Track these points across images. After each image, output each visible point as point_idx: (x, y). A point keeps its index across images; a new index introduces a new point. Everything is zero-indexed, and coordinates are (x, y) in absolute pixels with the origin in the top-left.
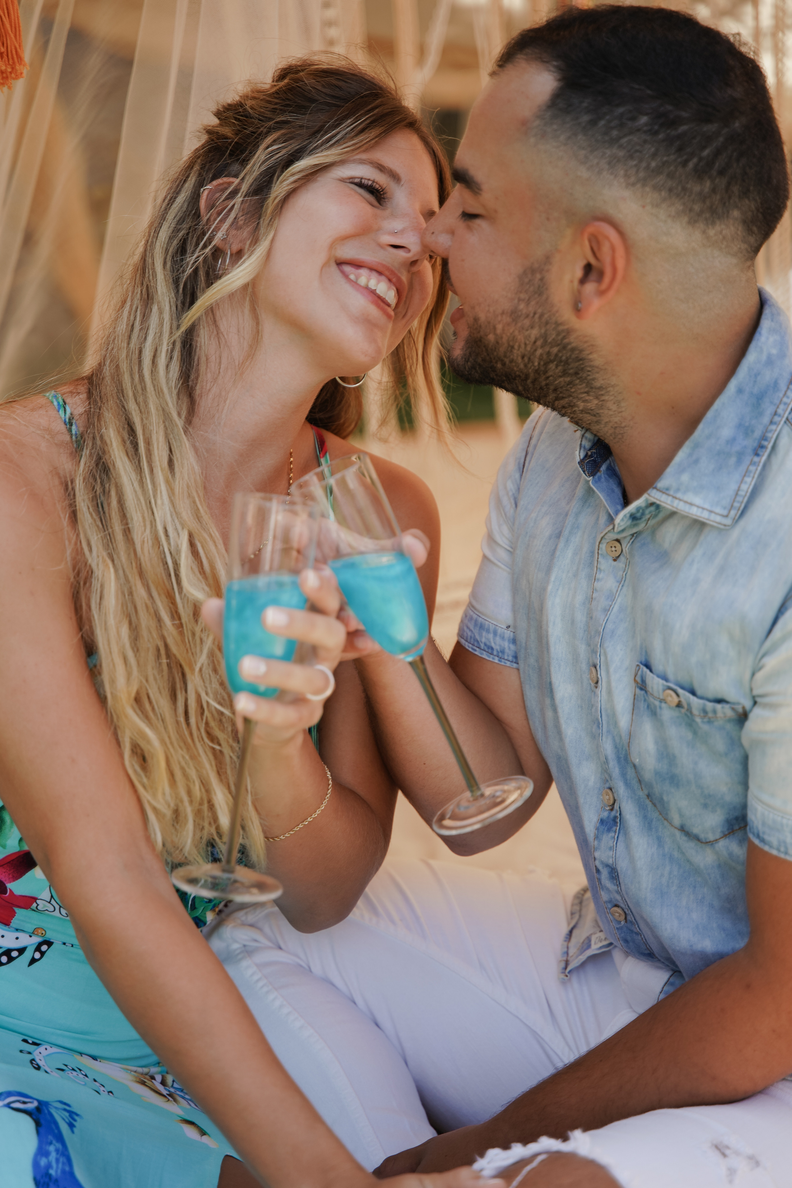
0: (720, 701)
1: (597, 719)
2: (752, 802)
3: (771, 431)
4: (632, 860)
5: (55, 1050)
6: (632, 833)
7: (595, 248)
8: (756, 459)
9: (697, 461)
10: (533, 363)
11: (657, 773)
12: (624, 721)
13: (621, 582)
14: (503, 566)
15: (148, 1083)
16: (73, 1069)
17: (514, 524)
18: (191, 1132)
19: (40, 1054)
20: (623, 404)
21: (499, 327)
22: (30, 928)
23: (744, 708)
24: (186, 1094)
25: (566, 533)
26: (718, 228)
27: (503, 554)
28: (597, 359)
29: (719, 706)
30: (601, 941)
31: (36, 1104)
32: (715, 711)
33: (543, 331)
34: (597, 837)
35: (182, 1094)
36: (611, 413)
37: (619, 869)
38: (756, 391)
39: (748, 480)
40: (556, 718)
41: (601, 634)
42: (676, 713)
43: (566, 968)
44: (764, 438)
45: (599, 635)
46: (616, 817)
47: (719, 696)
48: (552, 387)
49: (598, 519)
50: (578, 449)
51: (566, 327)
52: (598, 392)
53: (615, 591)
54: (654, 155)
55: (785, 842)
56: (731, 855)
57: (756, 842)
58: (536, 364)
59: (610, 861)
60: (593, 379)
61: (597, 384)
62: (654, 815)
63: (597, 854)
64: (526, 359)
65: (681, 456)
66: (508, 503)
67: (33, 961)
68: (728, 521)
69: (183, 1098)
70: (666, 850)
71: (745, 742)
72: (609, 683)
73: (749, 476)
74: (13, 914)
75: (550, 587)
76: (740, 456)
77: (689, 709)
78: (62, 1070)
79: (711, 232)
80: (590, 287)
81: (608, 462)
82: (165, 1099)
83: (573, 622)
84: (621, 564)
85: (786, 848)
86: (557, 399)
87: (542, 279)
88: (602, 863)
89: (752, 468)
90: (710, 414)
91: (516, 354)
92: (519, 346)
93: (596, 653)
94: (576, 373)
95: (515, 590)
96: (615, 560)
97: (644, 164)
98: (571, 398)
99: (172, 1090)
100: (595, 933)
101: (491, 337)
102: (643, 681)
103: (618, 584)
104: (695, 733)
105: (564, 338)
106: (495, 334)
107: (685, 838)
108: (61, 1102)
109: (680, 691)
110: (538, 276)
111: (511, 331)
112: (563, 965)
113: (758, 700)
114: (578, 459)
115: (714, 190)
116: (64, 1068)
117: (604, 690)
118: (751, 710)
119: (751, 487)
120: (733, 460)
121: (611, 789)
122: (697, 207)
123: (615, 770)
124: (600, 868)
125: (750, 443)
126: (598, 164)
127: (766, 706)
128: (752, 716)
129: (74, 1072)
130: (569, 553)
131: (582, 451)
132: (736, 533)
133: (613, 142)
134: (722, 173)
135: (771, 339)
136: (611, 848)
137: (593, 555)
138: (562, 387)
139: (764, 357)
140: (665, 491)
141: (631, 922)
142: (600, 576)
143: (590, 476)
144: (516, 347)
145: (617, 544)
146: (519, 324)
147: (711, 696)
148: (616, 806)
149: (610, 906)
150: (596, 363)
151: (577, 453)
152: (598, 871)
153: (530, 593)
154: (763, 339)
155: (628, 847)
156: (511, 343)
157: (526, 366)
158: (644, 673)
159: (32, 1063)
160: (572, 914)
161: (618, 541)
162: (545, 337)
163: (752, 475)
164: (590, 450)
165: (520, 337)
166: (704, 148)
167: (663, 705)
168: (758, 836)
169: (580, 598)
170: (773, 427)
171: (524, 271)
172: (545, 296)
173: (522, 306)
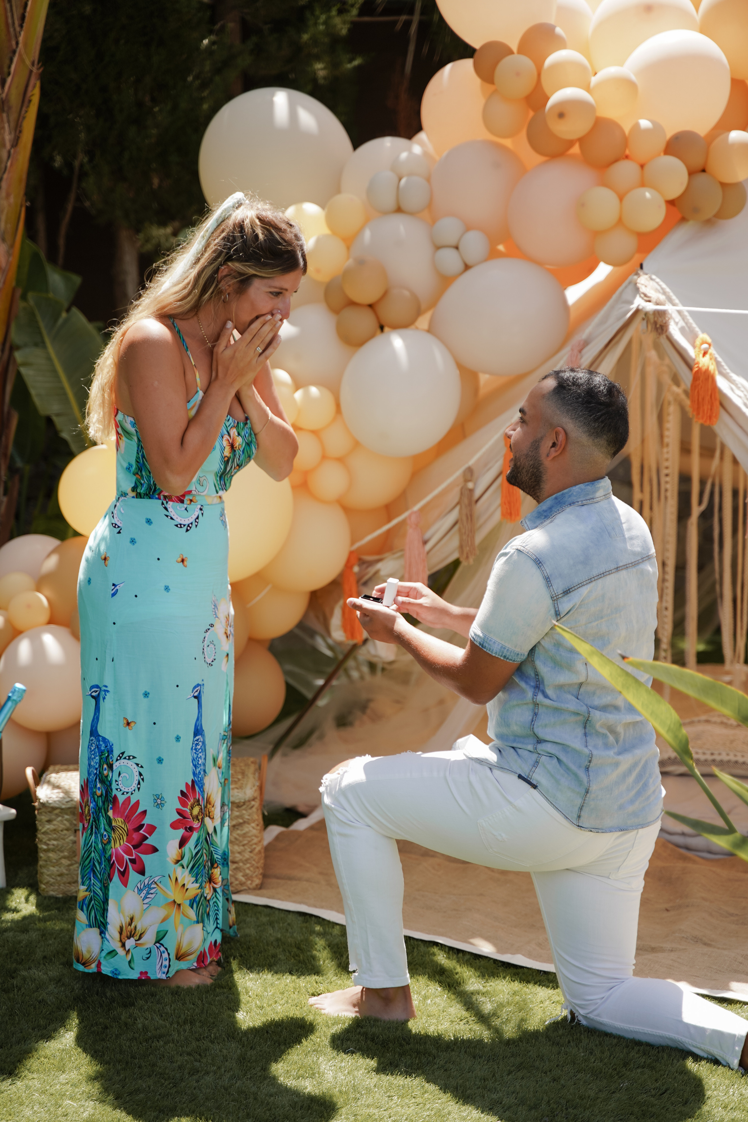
7: (557, 437)
21: (522, 460)
26: (598, 440)
51: (541, 462)
54: (581, 411)
79: (596, 441)
97: (578, 413)
105: (539, 466)
110: (537, 444)
115: (598, 426)
122: (592, 431)
134: (602, 422)
166: (598, 412)
171: (533, 441)
172: (538, 450)
173: (530, 453)
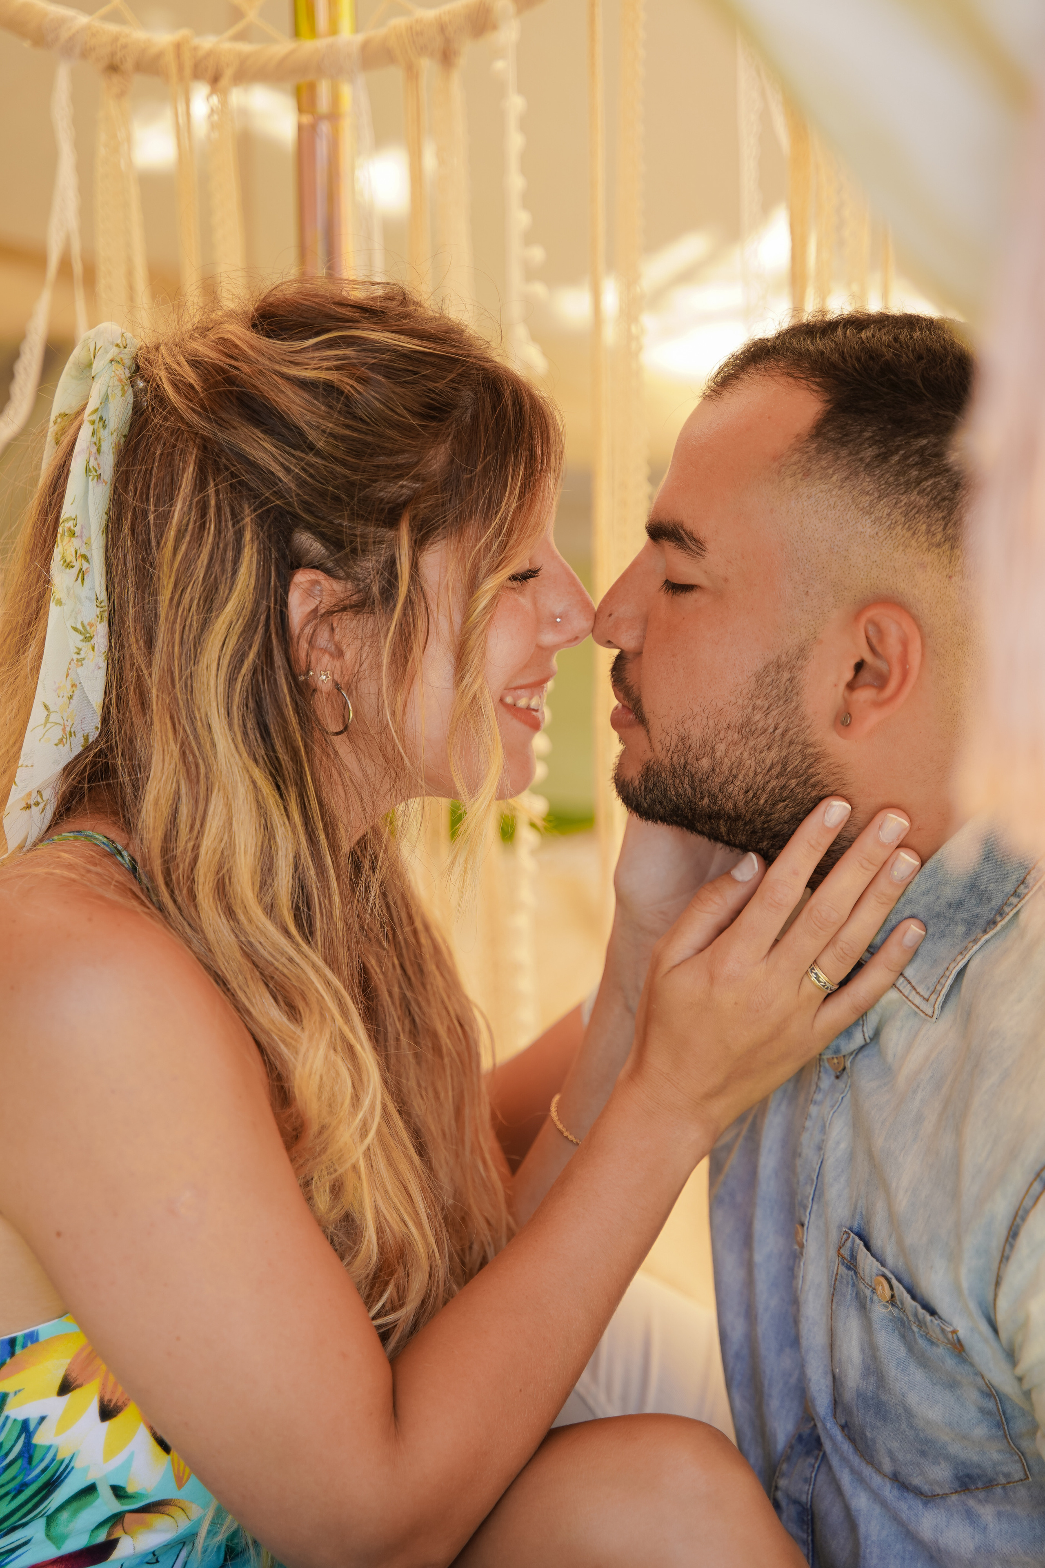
7: (874, 641)
10: (758, 799)
11: (861, 1395)
21: (721, 747)
33: (783, 754)
34: (788, 1458)
37: (815, 1512)
41: (815, 1183)
42: (888, 1312)
44: (1001, 911)
45: (812, 1183)
51: (816, 751)
58: (762, 802)
63: (781, 1484)
64: (751, 794)
76: (970, 926)
77: (904, 1312)
80: (864, 695)
84: (841, 1084)
87: (791, 680)
88: (788, 1496)
91: (736, 789)
93: (805, 1207)
96: (836, 1077)
101: (705, 763)
102: (853, 1257)
104: (910, 1347)
106: (712, 758)
107: (897, 1491)
109: (895, 1282)
110: (786, 675)
111: (738, 753)
120: (960, 929)
125: (985, 913)
126: (889, 515)
133: (908, 487)
136: (807, 1481)
137: (813, 1068)
142: (818, 1097)
146: (751, 743)
156: (734, 771)
157: (746, 803)
158: (856, 1245)
162: (785, 763)
165: (750, 763)
167: (874, 1296)
171: (766, 667)
172: (794, 704)
173: (757, 717)
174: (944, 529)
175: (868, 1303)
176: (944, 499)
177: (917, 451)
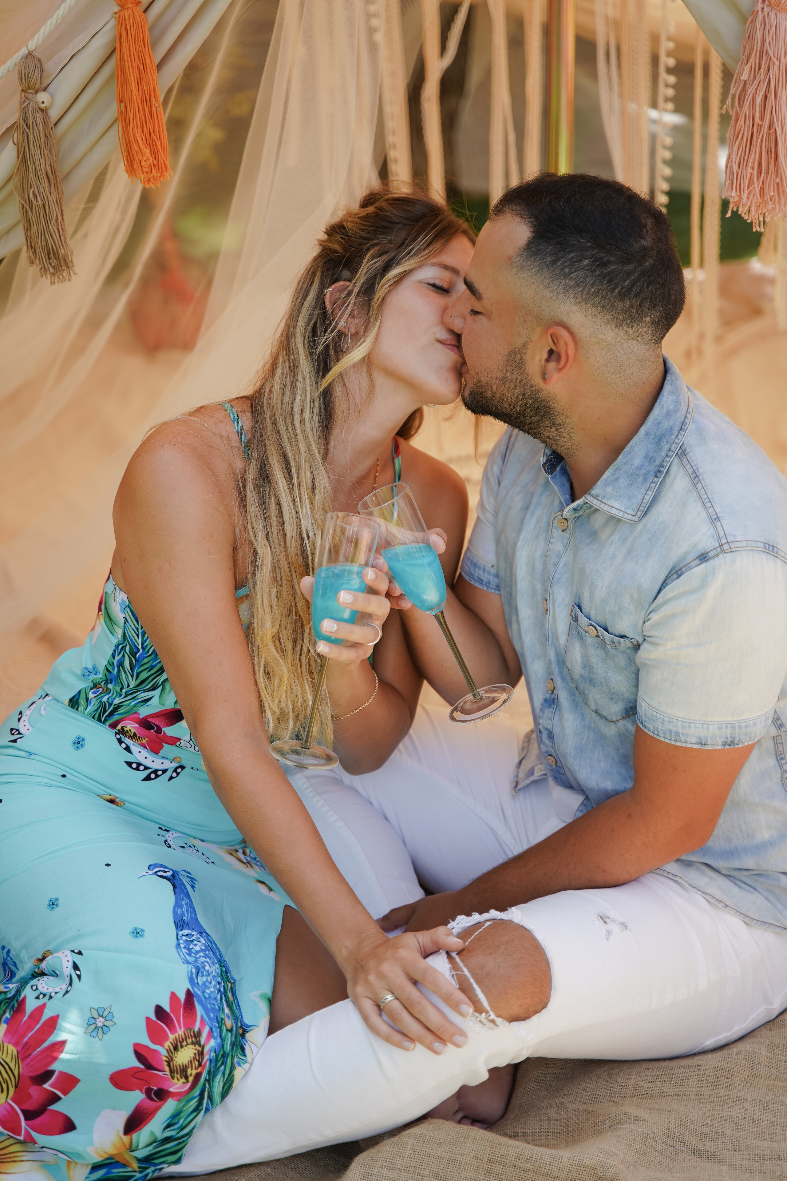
0: (622, 637)
1: (546, 635)
2: (639, 701)
3: (666, 461)
4: (563, 728)
5: (178, 835)
6: (564, 711)
7: (556, 341)
8: (656, 479)
9: (617, 479)
10: (516, 408)
11: (582, 676)
12: (562, 639)
13: (566, 546)
14: (489, 525)
15: (234, 854)
16: (190, 846)
17: (497, 496)
18: (263, 889)
19: (170, 837)
20: (573, 435)
21: (494, 387)
22: (171, 757)
23: (637, 642)
24: (258, 861)
25: (532, 507)
26: (635, 328)
27: (490, 517)
28: (557, 407)
29: (622, 640)
30: (541, 771)
31: (171, 873)
32: (619, 643)
33: (522, 390)
34: (541, 710)
35: (255, 862)
36: (565, 440)
37: (554, 733)
38: (658, 434)
39: (650, 493)
40: (519, 630)
41: (551, 580)
42: (595, 640)
43: (516, 787)
44: (661, 466)
46: (554, 699)
47: (623, 634)
48: (528, 422)
49: (553, 500)
50: (542, 456)
51: (537, 388)
52: (558, 427)
53: (562, 553)
55: (657, 728)
56: (626, 730)
57: (641, 726)
59: (549, 727)
60: (555, 419)
61: (558, 422)
62: (579, 699)
63: (541, 721)
64: (512, 407)
65: (607, 474)
66: (493, 481)
67: (171, 778)
68: (636, 519)
69: (256, 864)
70: (587, 722)
71: (637, 661)
72: (554, 612)
73: (650, 491)
74: (162, 747)
75: (519, 544)
76: (646, 476)
77: (603, 640)
78: (183, 847)
79: (631, 332)
80: (552, 365)
81: (562, 464)
82: (245, 866)
83: (533, 568)
84: (566, 535)
85: (658, 732)
86: (531, 429)
87: (521, 358)
88: (544, 727)
89: (653, 485)
90: (627, 449)
91: (505, 404)
92: (507, 399)
93: (547, 592)
94: (544, 415)
95: (498, 542)
96: (563, 531)
97: (586, 291)
98: (540, 429)
99: (249, 859)
100: (537, 765)
101: (489, 392)
102: (576, 616)
103: (564, 548)
104: (607, 654)
107: (598, 717)
108: (185, 871)
109: (598, 628)
110: (519, 356)
111: (502, 390)
112: (514, 784)
113: (646, 638)
114: (542, 463)
116: (185, 845)
117: (551, 617)
118: (642, 644)
119: (652, 498)
120: (641, 479)
121: (552, 680)
123: (556, 670)
124: (542, 730)
125: (653, 468)
126: (557, 289)
127: (650, 643)
128: (642, 647)
129: (190, 848)
130: (534, 521)
131: (545, 457)
132: (640, 526)
133: (566, 276)
135: (670, 399)
136: (550, 719)
137: (549, 526)
138: (534, 423)
139: (664, 411)
140: (596, 497)
141: (559, 767)
142: (553, 540)
143: (549, 474)
144: (505, 400)
145: (565, 521)
146: (507, 386)
147: (617, 633)
148: (555, 692)
149: (546, 755)
150: (557, 409)
151: (542, 458)
152: (541, 732)
153: (507, 545)
154: (664, 399)
155: (561, 719)
156: (502, 397)
158: (577, 611)
159: (165, 843)
160: (523, 749)
161: (566, 519)
162: (524, 394)
163: (652, 490)
164: (550, 456)
165: (508, 394)
166: (625, 280)
167: (587, 634)
168: (642, 723)
169: (539, 553)
170: (668, 459)
171: (510, 353)
172: (523, 369)
173: (508, 375)
174: (582, 295)
175: (584, 637)
176: (581, 282)
177: (569, 260)
